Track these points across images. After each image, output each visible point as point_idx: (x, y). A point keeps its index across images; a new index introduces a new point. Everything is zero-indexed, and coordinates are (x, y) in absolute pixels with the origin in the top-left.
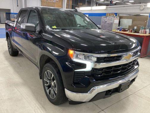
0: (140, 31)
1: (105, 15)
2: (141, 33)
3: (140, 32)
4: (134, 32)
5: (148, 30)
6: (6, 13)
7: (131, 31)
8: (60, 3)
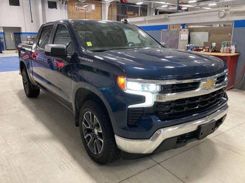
0: (222, 49)
1: (167, 28)
2: (223, 52)
3: (221, 51)
4: (212, 52)
5: (233, 48)
6: (15, 33)
7: (207, 50)
8: (99, 14)
